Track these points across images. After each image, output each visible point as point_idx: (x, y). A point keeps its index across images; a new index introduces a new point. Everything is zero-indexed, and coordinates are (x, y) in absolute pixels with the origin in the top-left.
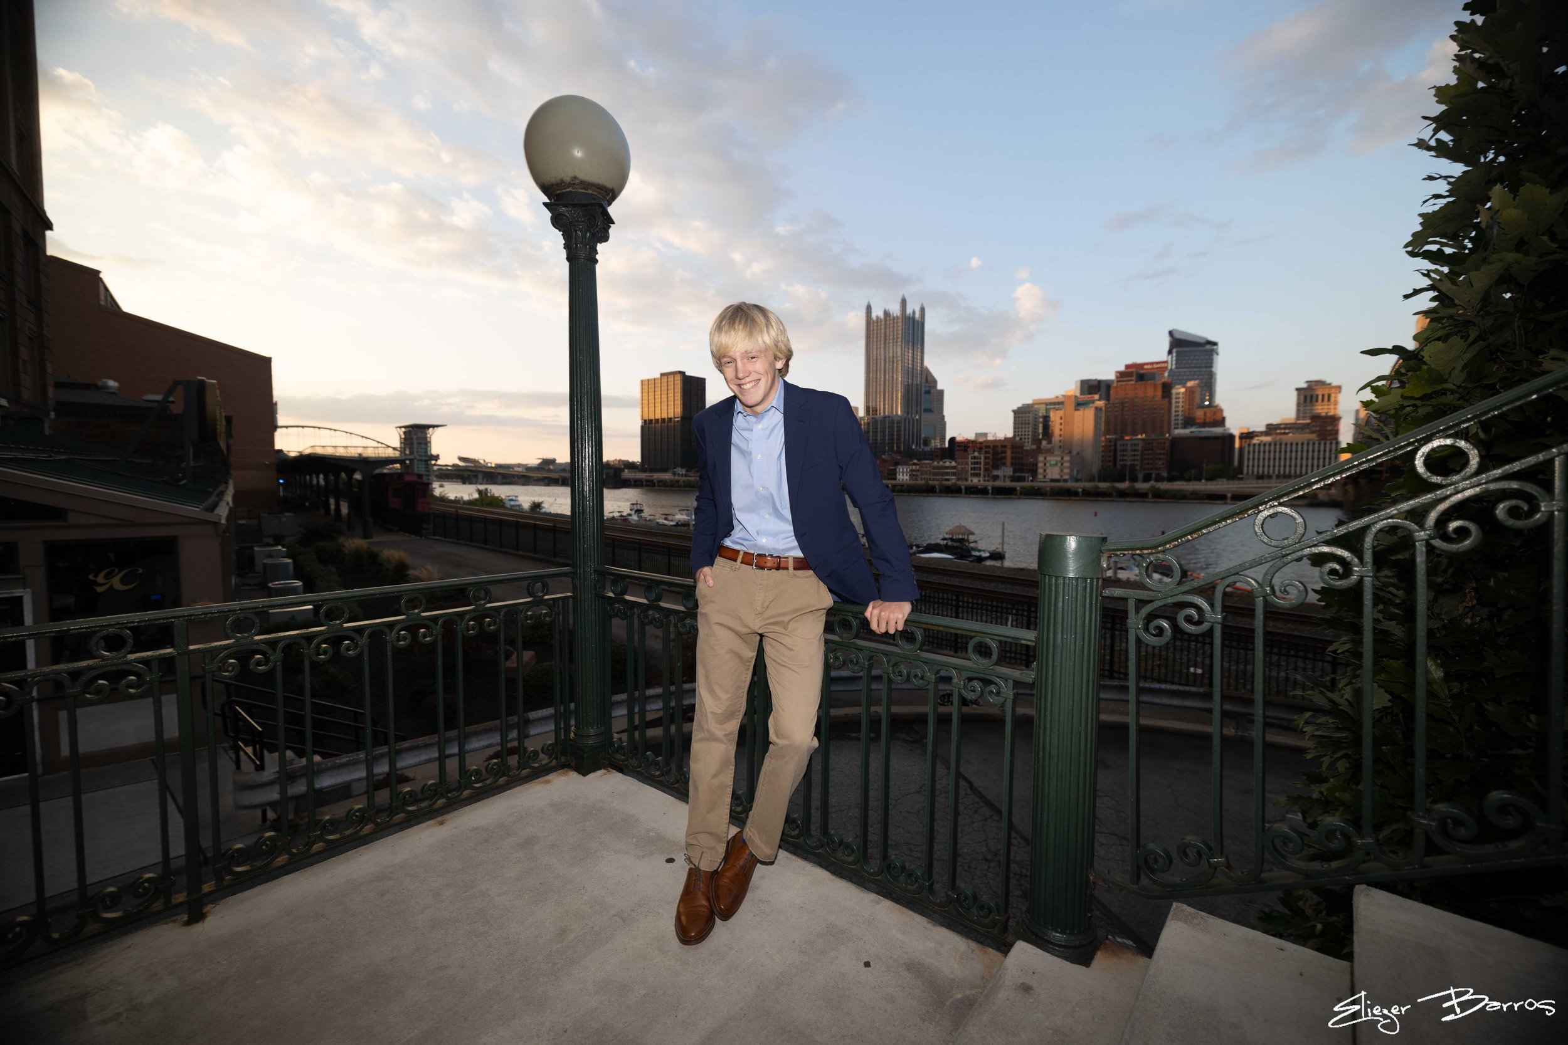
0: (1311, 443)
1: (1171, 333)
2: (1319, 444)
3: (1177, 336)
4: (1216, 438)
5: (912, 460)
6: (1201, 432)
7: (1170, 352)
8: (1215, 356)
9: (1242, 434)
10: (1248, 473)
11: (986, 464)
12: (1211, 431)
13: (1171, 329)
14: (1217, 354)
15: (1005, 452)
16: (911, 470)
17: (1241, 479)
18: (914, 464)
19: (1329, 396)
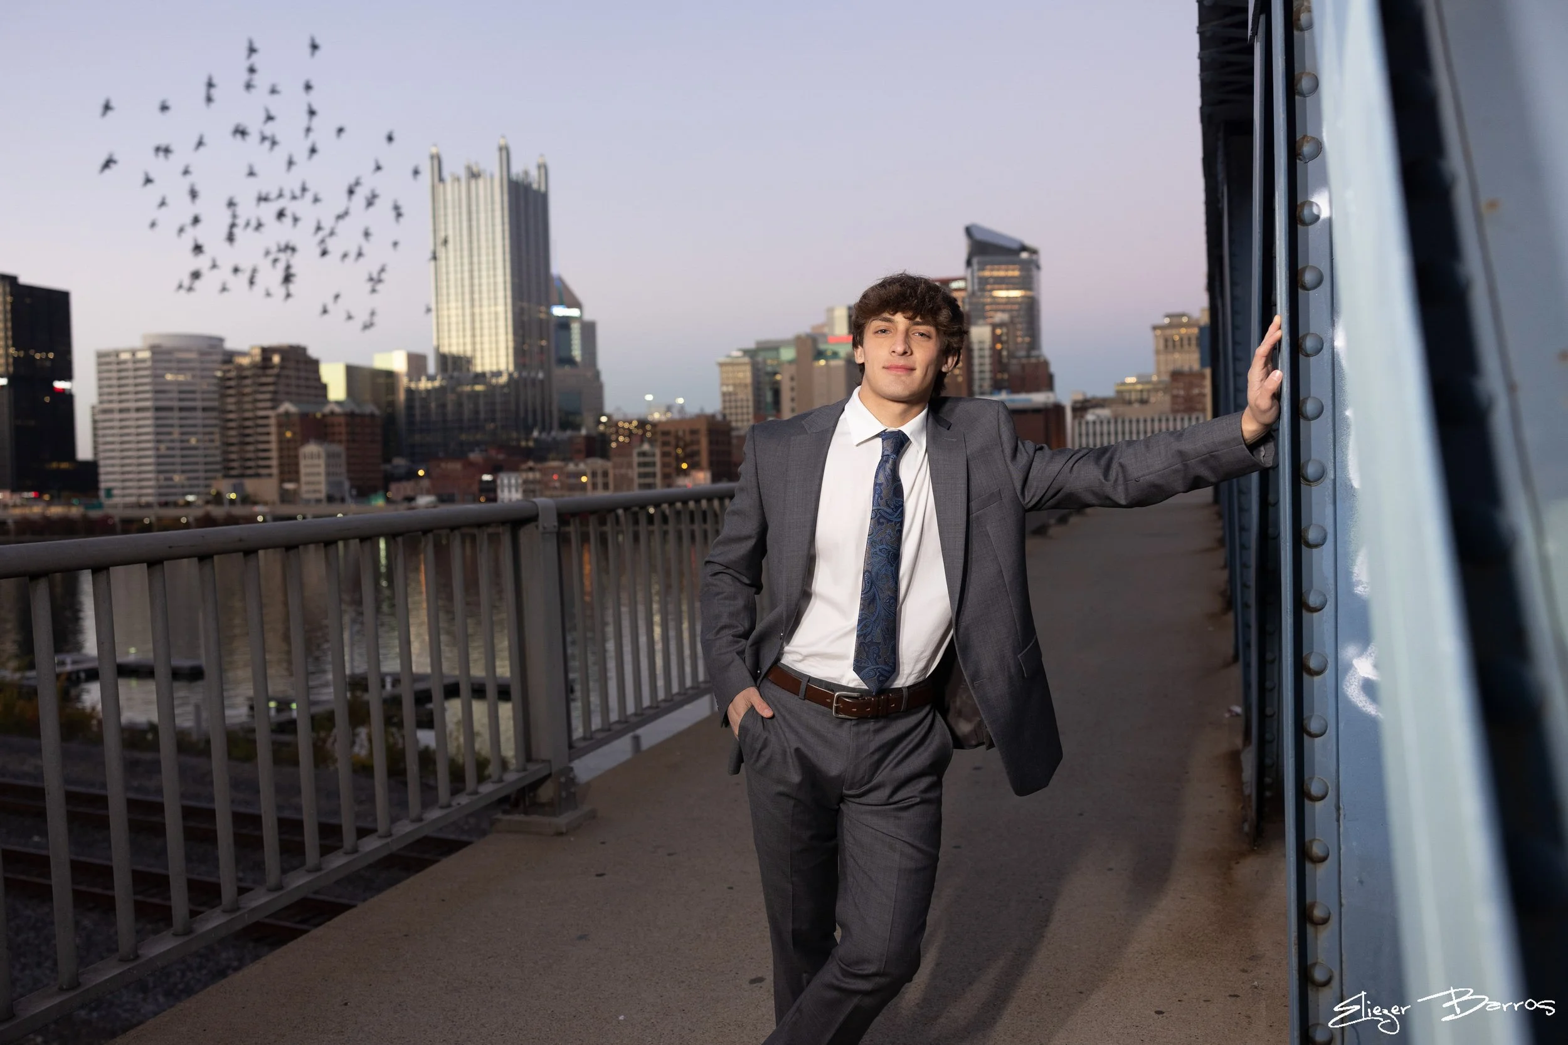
0: (1164, 419)
1: (969, 231)
2: (1175, 420)
3: (979, 236)
4: (1036, 411)
5: (525, 461)
7: (969, 263)
8: (1035, 272)
9: (1075, 402)
11: (664, 465)
12: (1029, 401)
13: (968, 222)
14: (1038, 267)
15: (698, 442)
16: (526, 482)
18: (531, 469)
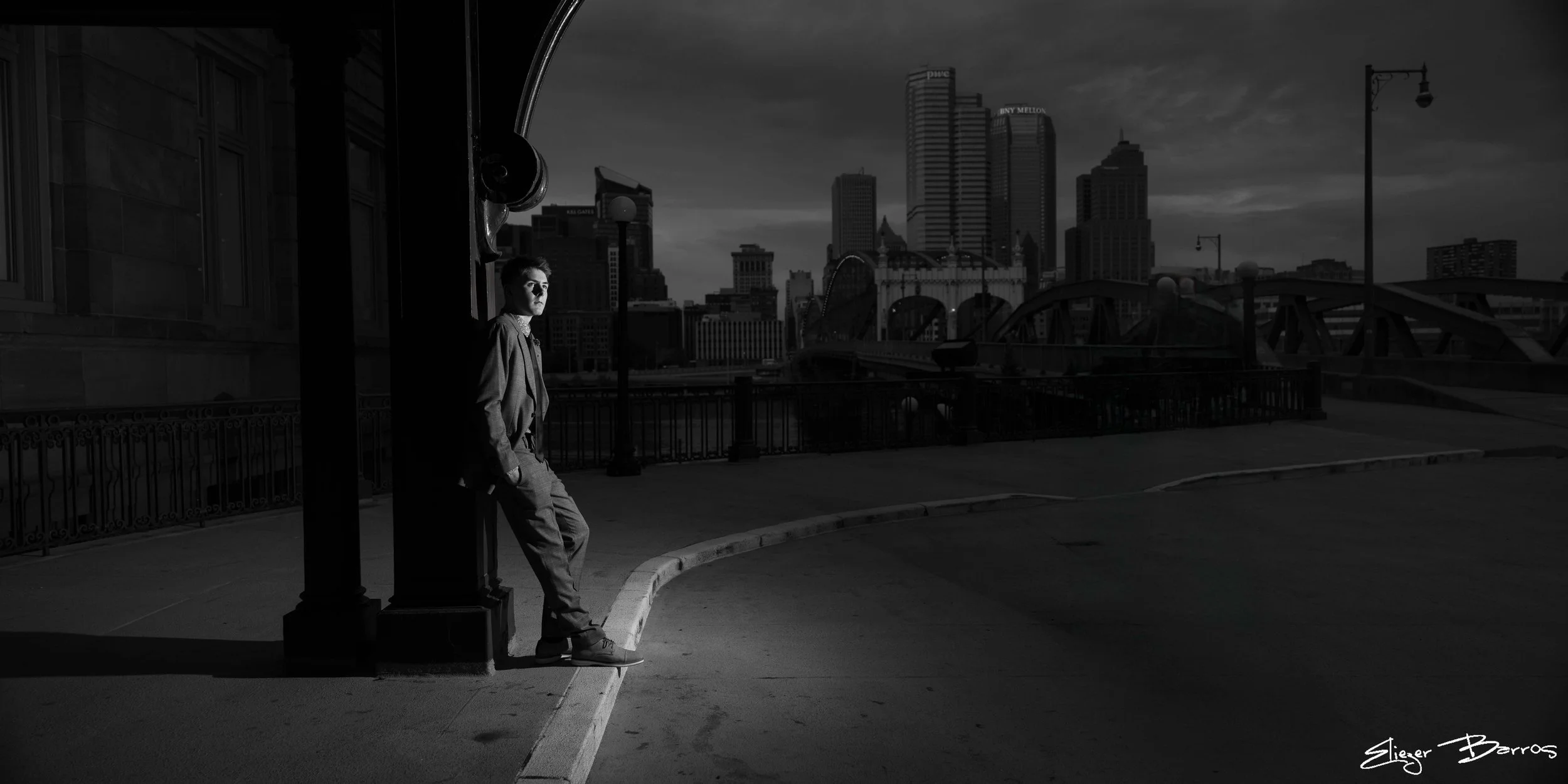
0: (757, 323)
1: (596, 173)
2: (765, 323)
3: (606, 176)
4: (662, 314)
6: (645, 305)
7: (597, 195)
8: (649, 207)
9: (688, 307)
10: (700, 357)
12: (654, 305)
13: (596, 167)
14: (653, 204)
17: (694, 365)
19: (763, 264)
